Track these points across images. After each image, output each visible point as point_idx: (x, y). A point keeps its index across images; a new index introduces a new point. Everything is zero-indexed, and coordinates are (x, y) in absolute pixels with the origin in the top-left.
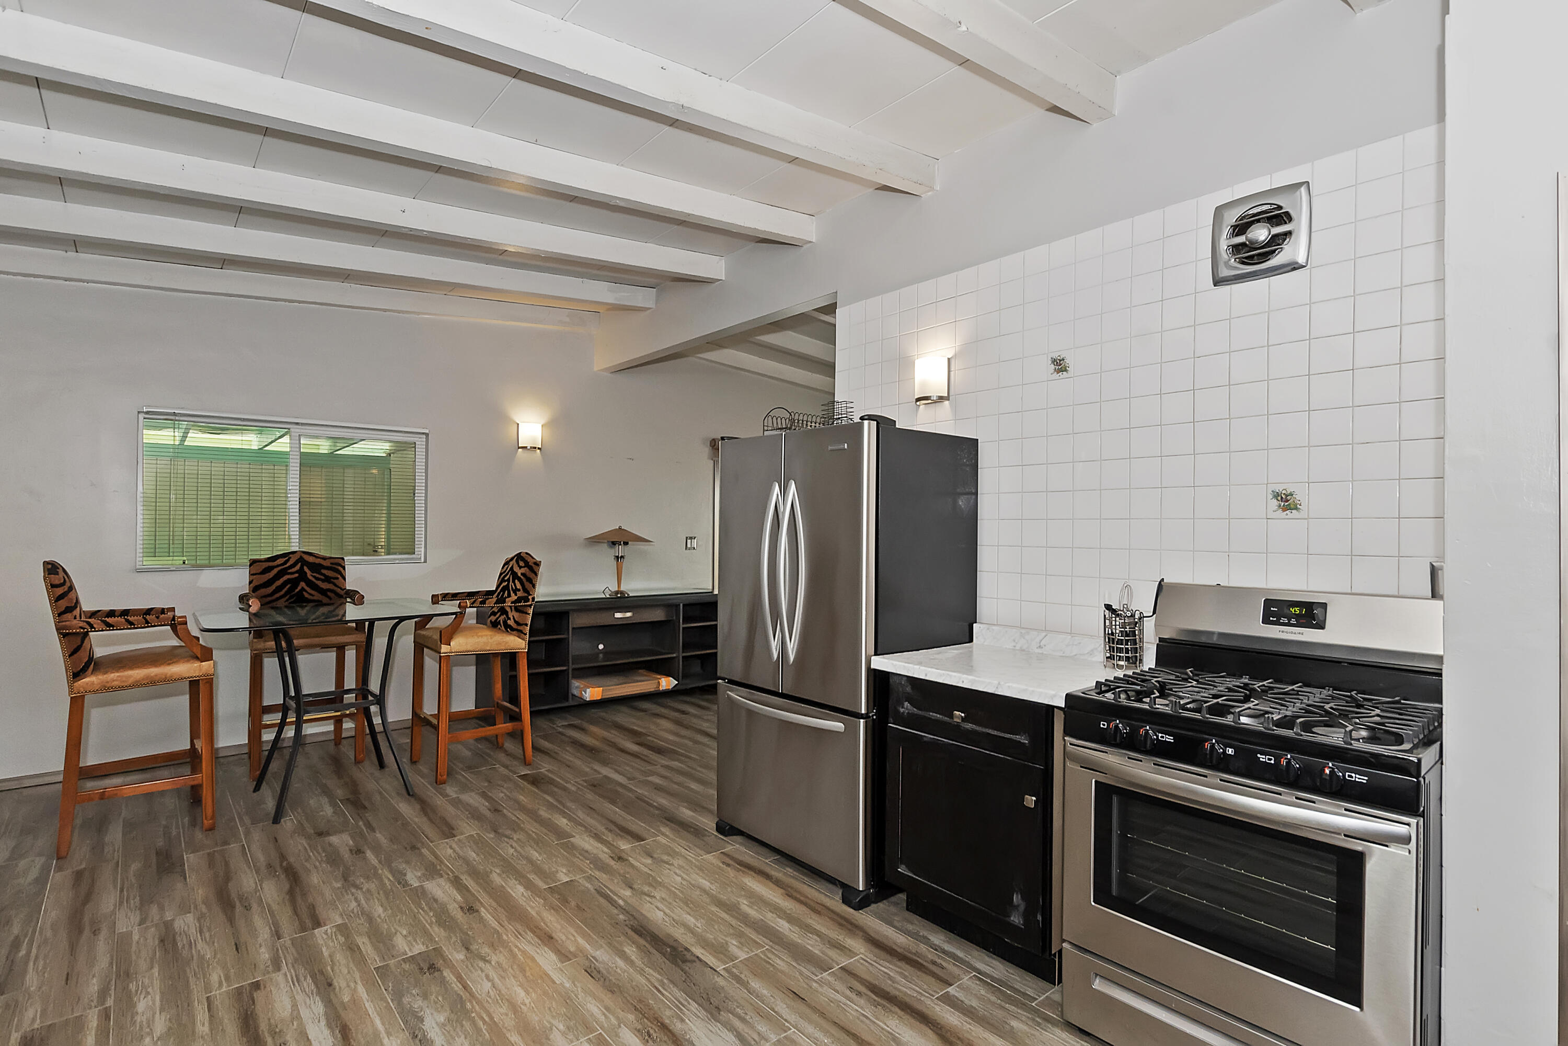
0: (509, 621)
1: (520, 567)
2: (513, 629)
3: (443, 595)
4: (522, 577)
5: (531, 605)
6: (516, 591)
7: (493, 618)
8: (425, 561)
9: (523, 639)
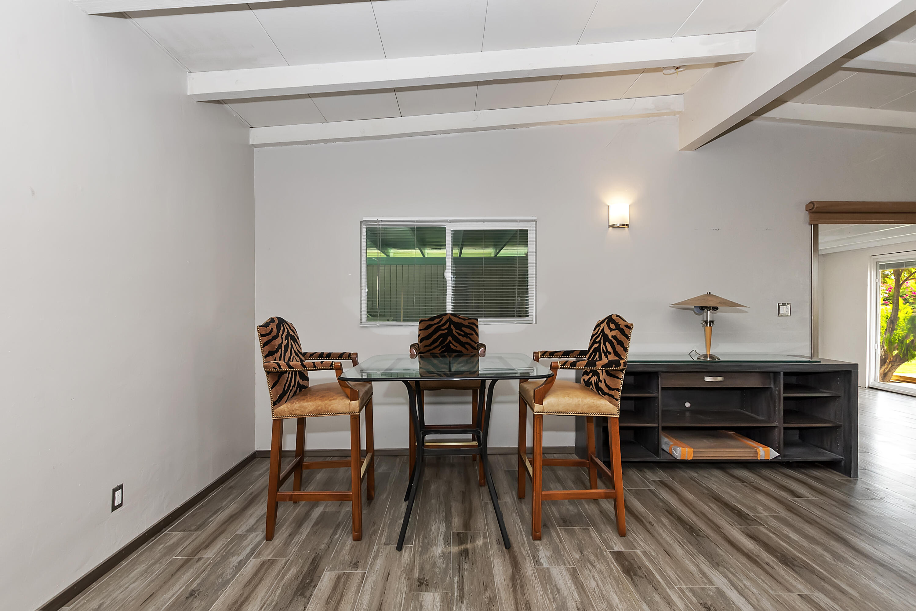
0: (600, 384)
1: (611, 330)
2: (604, 393)
3: (542, 353)
4: (612, 339)
5: (623, 369)
6: (607, 353)
7: (586, 378)
8: (536, 323)
9: (615, 405)
